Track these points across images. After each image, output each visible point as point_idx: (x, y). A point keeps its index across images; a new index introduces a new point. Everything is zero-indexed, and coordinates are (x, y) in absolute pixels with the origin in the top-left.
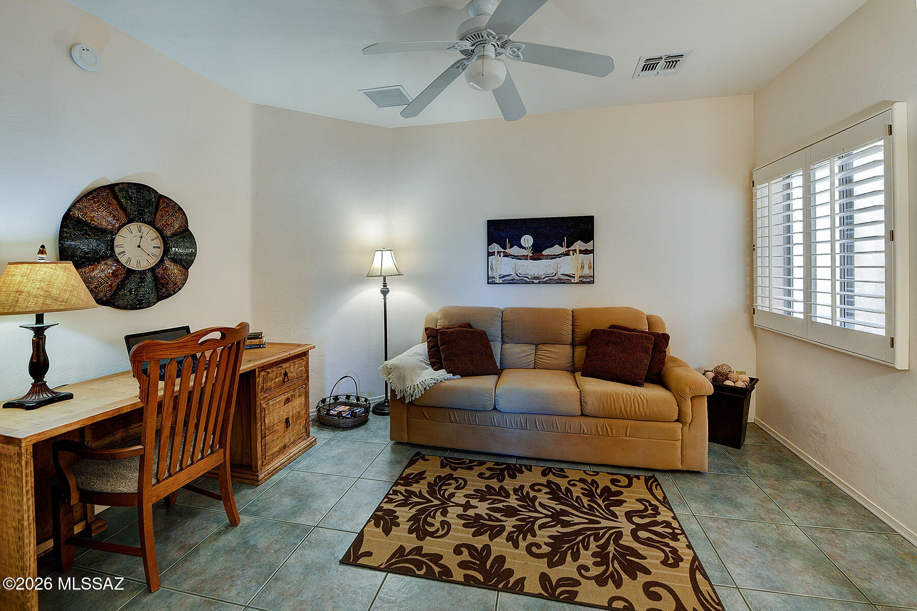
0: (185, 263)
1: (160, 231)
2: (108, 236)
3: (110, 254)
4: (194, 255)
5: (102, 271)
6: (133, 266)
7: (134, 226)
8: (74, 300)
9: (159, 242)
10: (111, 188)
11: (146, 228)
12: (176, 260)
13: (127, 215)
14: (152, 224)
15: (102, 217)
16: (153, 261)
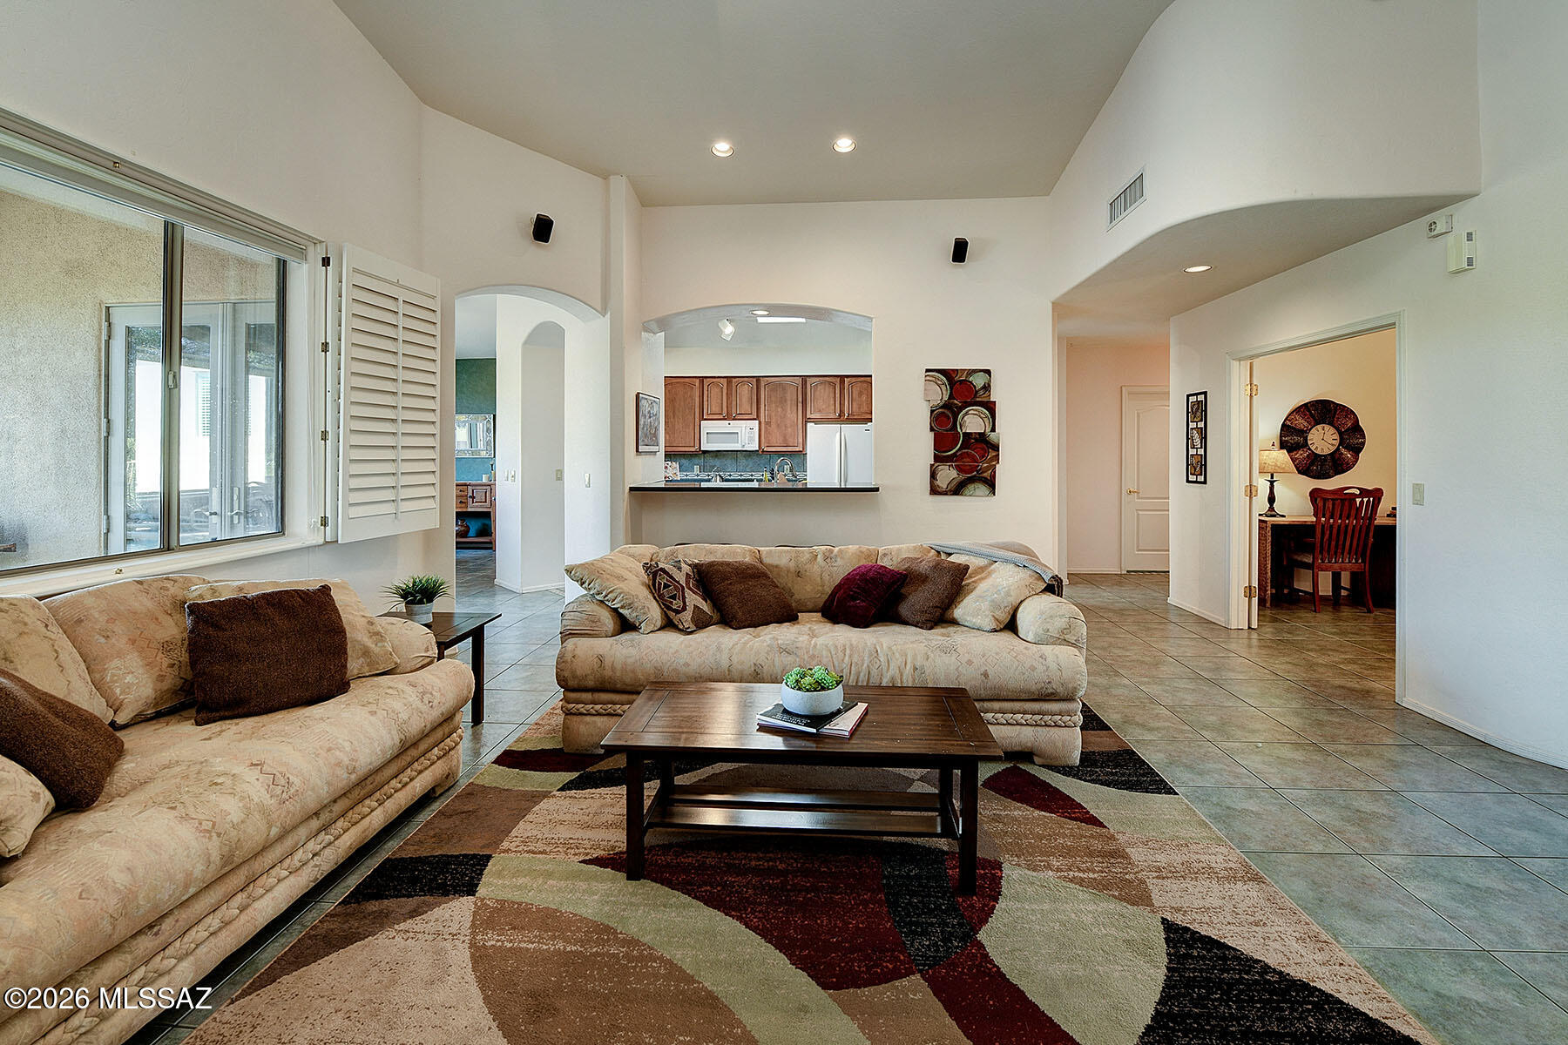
0: (1357, 450)
1: (1337, 429)
2: (1303, 433)
3: (1305, 445)
4: (1363, 444)
5: (1301, 454)
6: (1318, 452)
7: (1319, 427)
8: (1286, 468)
9: (1336, 436)
10: (1306, 405)
11: (1327, 427)
12: (1348, 448)
13: (1315, 420)
14: (1331, 424)
15: (1301, 423)
16: (1333, 449)
